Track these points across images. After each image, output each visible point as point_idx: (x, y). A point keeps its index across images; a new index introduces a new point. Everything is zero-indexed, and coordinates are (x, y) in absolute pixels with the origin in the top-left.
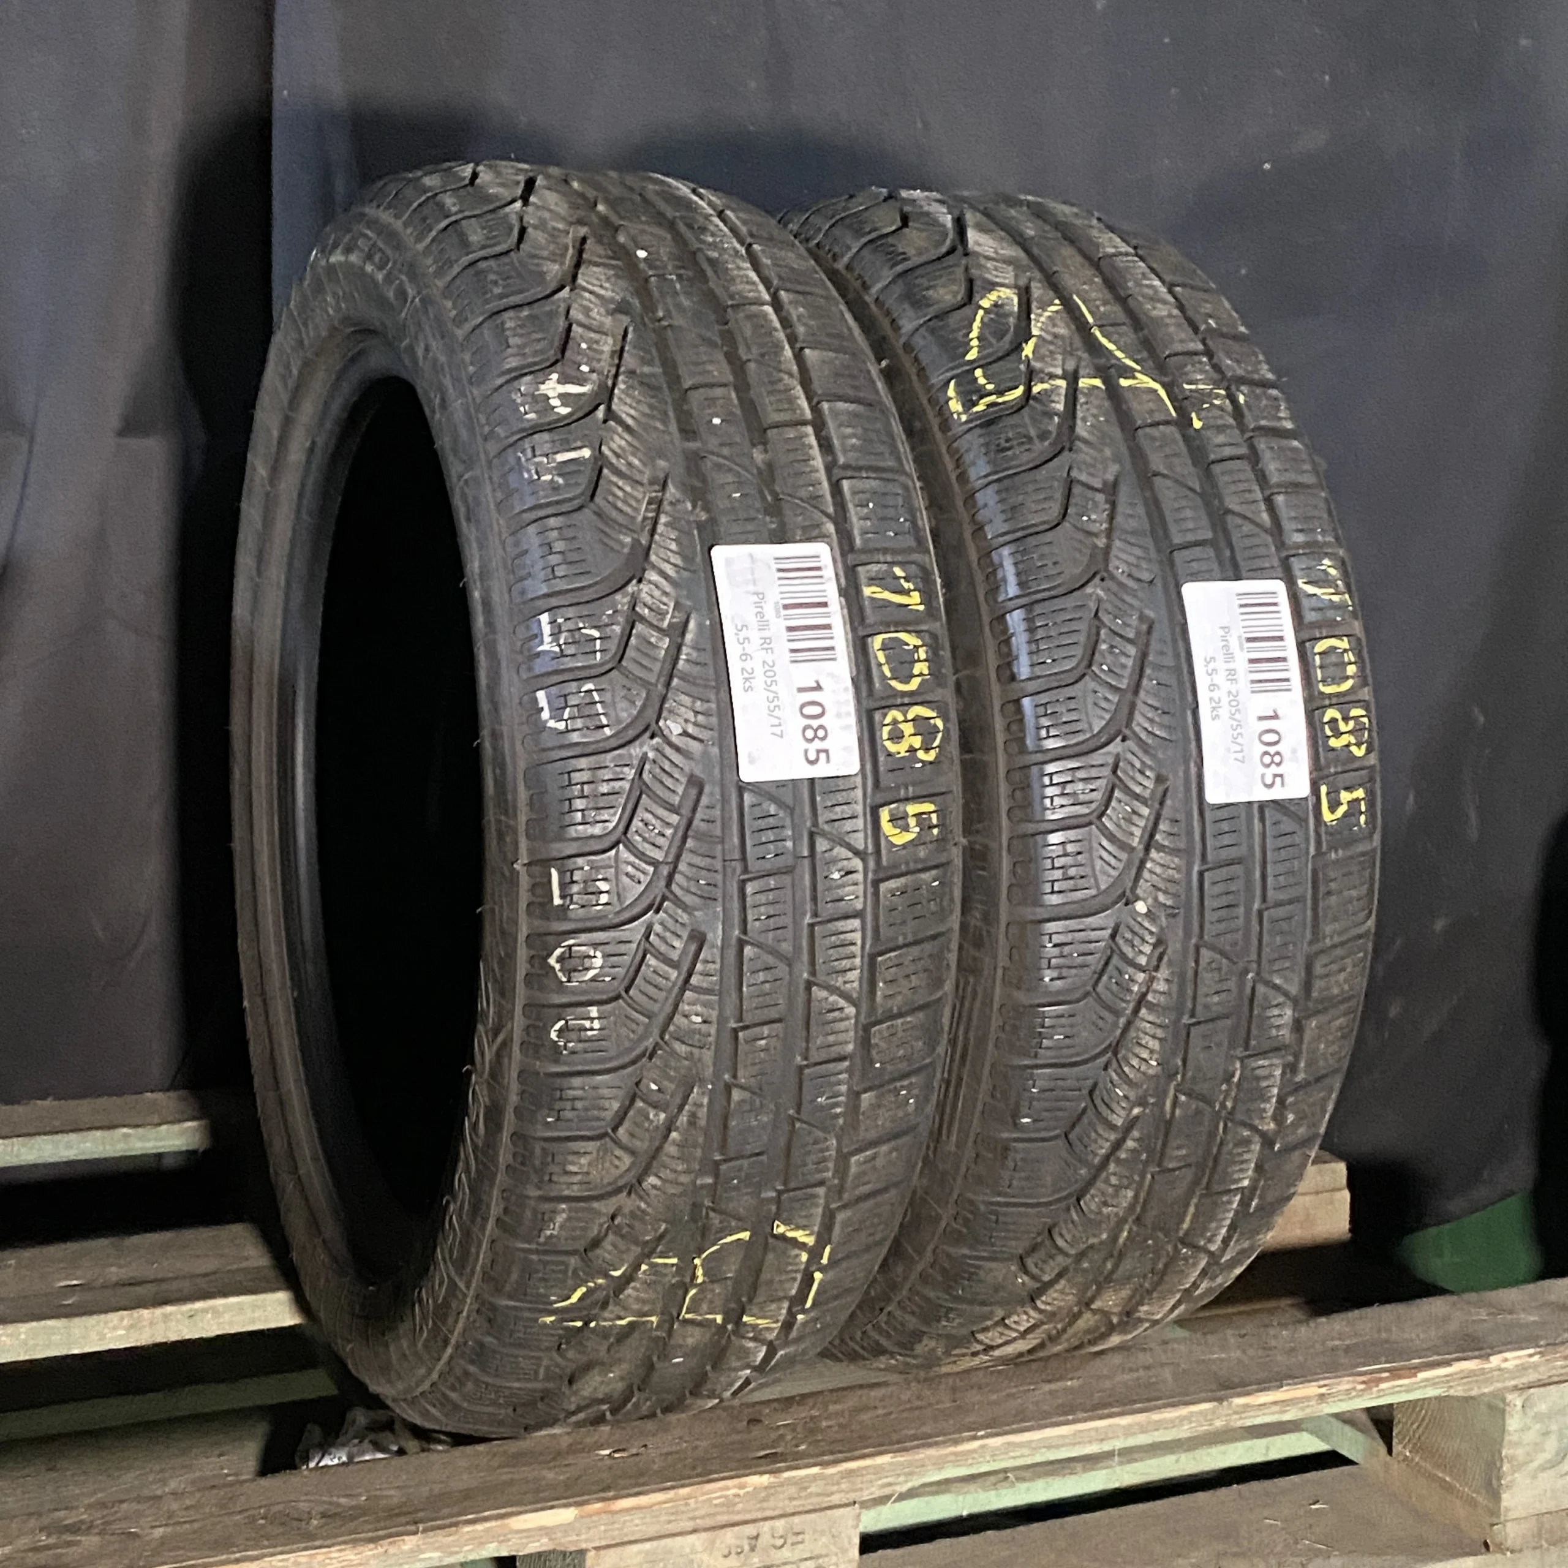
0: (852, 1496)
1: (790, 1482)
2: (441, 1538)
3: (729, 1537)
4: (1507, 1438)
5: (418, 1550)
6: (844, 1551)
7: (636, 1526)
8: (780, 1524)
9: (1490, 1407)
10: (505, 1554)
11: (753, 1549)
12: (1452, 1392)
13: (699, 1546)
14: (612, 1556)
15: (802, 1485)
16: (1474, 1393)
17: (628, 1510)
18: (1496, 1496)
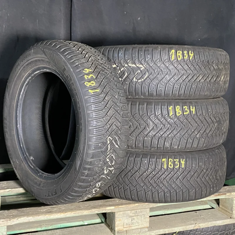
0: (148, 207)
1: (141, 205)
2: (97, 209)
3: (133, 211)
4: (234, 204)
5: (95, 211)
6: (147, 214)
7: (122, 209)
8: (139, 210)
9: (231, 199)
10: (105, 212)
11: (136, 213)
12: (226, 197)
13: (129, 212)
14: (119, 213)
15: (142, 205)
16: (229, 197)
17: (120, 207)
18: (232, 211)
